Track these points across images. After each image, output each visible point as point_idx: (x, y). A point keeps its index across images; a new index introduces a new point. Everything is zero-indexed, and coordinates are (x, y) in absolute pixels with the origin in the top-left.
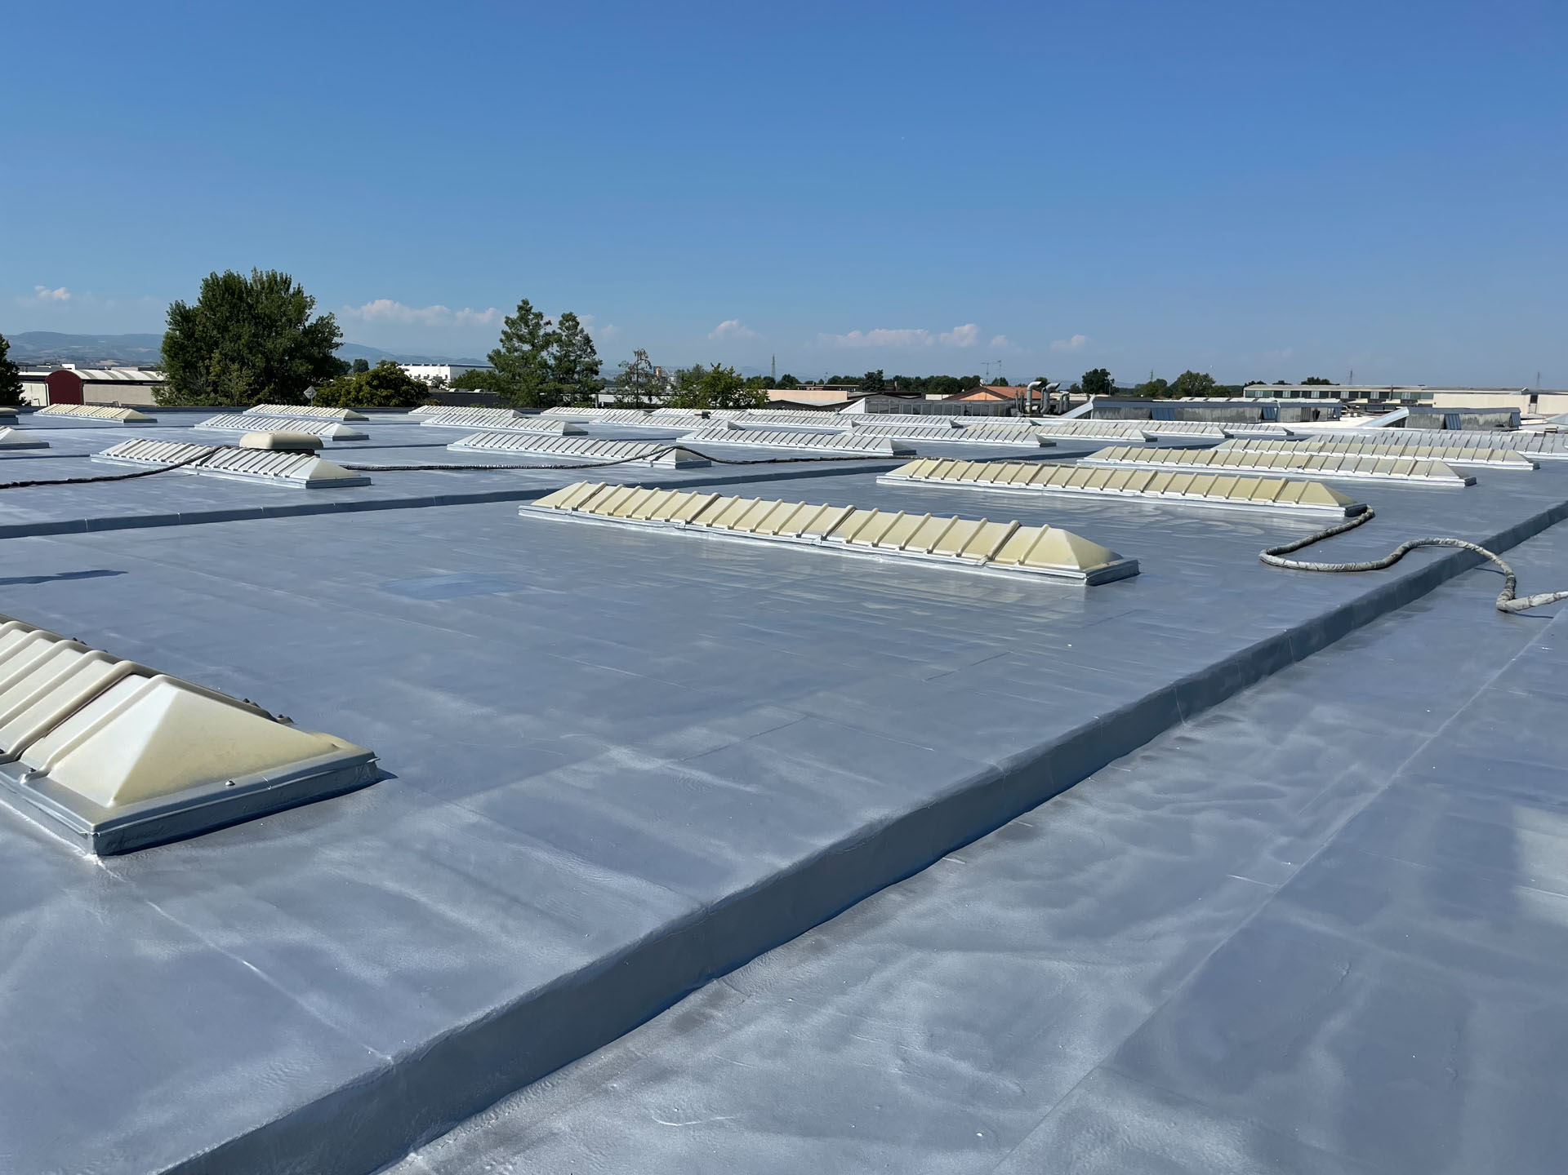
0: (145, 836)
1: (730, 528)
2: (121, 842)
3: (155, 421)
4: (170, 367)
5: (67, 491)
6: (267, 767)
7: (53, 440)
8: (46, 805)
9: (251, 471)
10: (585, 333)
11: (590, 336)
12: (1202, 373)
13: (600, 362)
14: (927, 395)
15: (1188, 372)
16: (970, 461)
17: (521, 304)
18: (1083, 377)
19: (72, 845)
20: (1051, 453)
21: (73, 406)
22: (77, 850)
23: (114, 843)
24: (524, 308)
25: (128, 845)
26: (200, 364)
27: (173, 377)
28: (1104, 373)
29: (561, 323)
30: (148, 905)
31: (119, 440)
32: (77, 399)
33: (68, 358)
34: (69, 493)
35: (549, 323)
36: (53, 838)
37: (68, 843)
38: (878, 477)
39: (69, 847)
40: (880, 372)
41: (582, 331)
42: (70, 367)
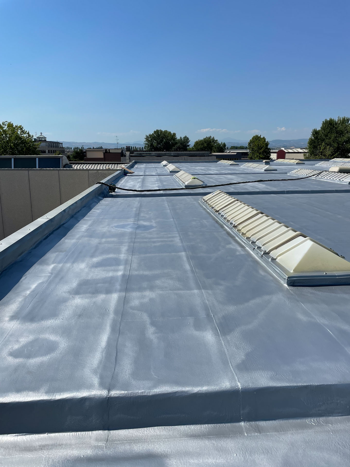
0: (300, 283)
2: (294, 283)
3: (304, 163)
4: (310, 148)
5: (281, 182)
6: (337, 271)
7: (278, 169)
8: (275, 268)
9: (332, 178)
19: (281, 280)
21: (283, 160)
22: (282, 282)
23: (292, 283)
25: (295, 284)
26: (318, 147)
27: (310, 151)
30: (300, 303)
31: (295, 169)
32: (284, 158)
33: (282, 146)
34: (281, 183)
36: (276, 277)
37: (280, 279)
39: (280, 280)
42: (283, 149)
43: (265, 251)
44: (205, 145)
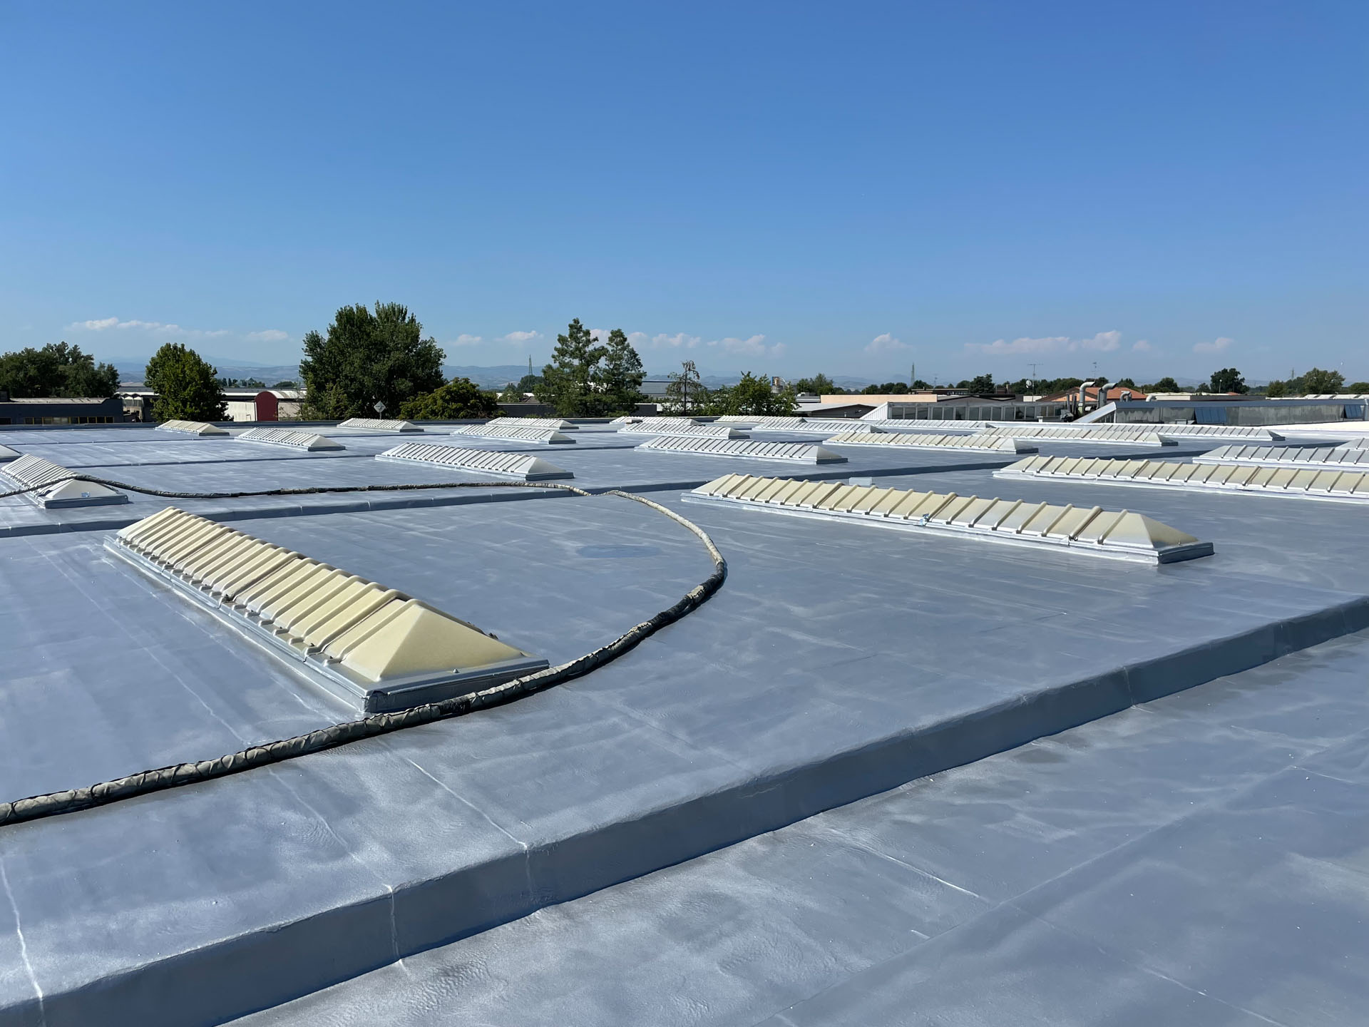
1: (848, 511)
10: (630, 348)
11: (635, 350)
12: (1330, 371)
13: (645, 374)
14: (1025, 397)
15: (1315, 369)
16: (1094, 458)
17: (572, 323)
18: (1212, 377)
20: (1172, 451)
22: (355, 707)
24: (576, 327)
28: (1234, 372)
29: (611, 339)
35: (596, 339)
38: (993, 472)
40: (989, 376)
41: (628, 345)
43: (313, 645)
44: (32, 371)
